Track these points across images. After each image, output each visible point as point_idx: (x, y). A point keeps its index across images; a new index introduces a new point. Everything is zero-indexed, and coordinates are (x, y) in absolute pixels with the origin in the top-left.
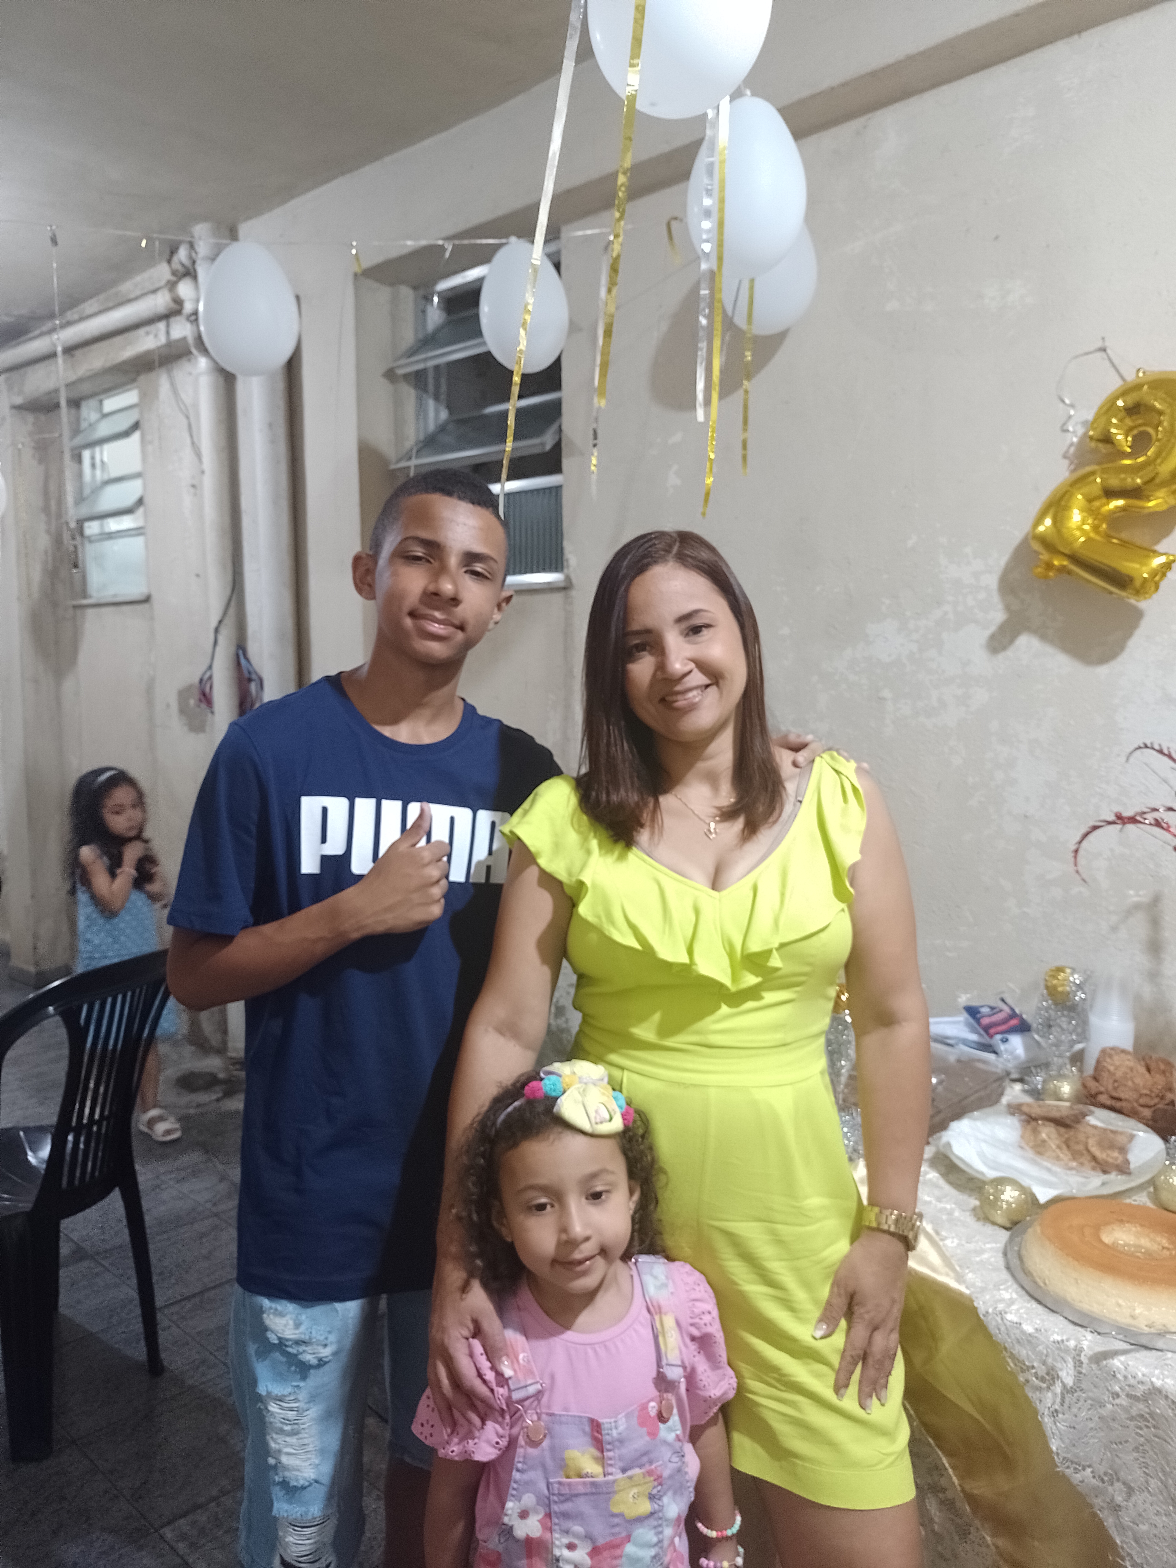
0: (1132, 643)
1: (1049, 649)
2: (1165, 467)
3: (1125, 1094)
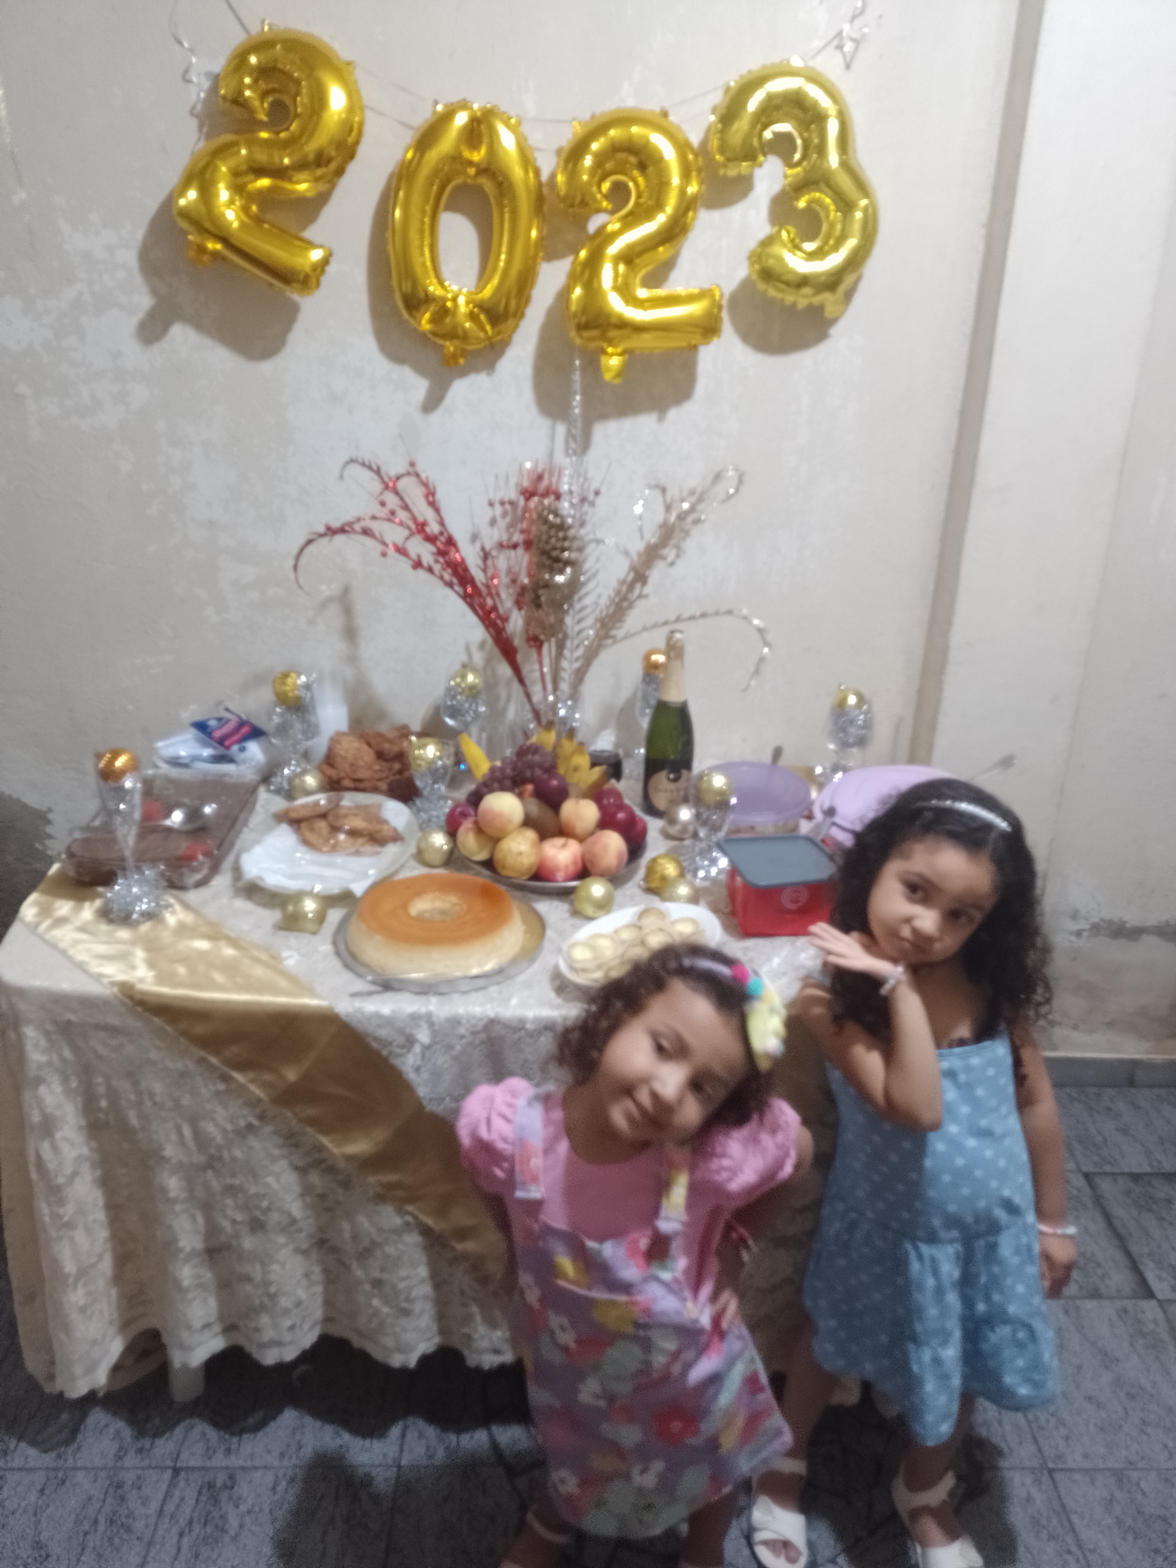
0: (292, 338)
1: (207, 341)
2: (311, 148)
3: (363, 774)
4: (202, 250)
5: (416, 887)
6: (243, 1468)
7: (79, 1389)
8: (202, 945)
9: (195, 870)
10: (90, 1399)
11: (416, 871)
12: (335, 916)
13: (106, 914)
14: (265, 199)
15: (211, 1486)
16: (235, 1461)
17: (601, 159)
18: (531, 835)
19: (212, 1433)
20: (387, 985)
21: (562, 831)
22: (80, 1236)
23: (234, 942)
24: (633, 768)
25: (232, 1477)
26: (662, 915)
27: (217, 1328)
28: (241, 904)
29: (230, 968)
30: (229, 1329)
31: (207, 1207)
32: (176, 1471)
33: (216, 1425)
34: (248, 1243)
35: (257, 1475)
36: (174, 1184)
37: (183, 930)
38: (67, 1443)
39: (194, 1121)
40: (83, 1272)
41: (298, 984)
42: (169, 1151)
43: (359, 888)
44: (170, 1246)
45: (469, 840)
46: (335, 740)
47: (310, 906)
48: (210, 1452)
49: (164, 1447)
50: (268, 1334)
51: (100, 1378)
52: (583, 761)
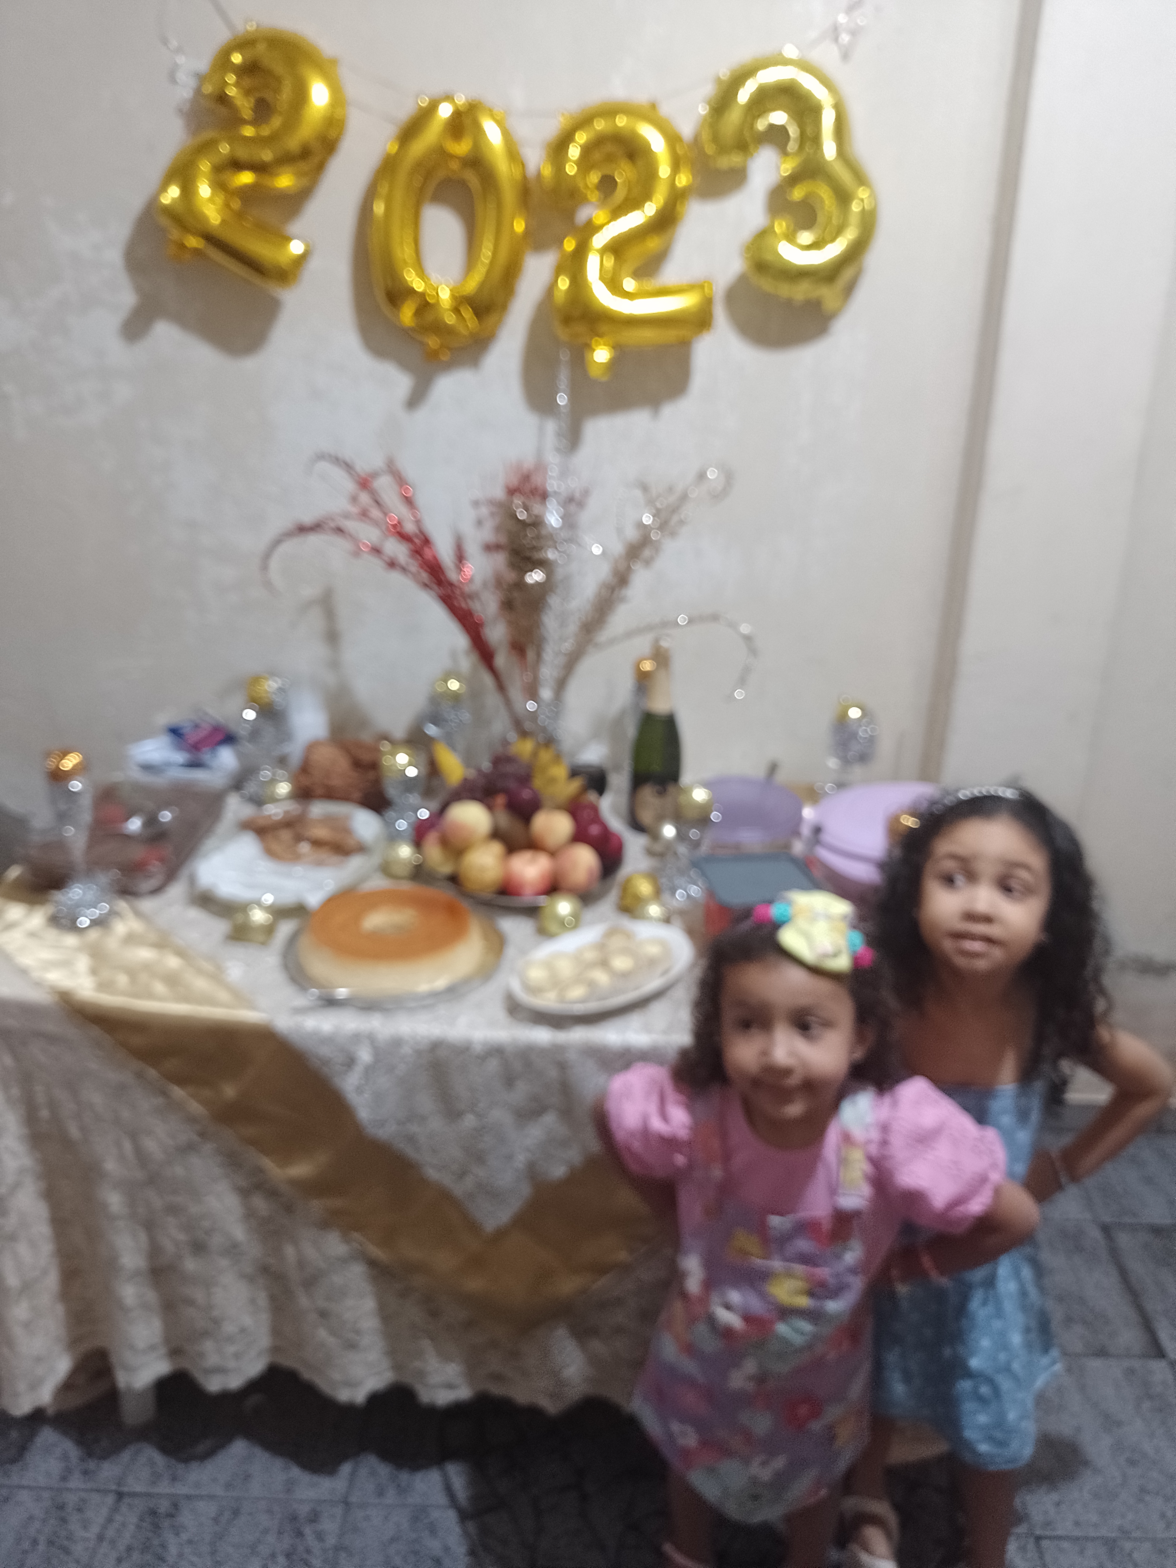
0: (274, 337)
1: (190, 341)
2: (293, 143)
3: (336, 782)
4: (182, 246)
5: (375, 900)
6: (189, 1497)
7: (22, 1407)
8: (145, 954)
9: (149, 876)
10: (37, 1417)
11: (378, 883)
12: (286, 928)
13: (55, 921)
14: (247, 195)
15: (153, 1513)
16: (181, 1489)
17: (587, 150)
18: (496, 849)
19: (159, 1459)
20: (330, 1003)
21: (533, 845)
22: (23, 1249)
23: (180, 953)
24: (619, 781)
25: (176, 1506)
26: (629, 935)
27: (163, 1351)
28: (195, 914)
29: (172, 980)
30: (175, 1352)
31: (150, 1225)
32: (120, 1496)
33: (165, 1450)
34: (190, 1265)
35: (201, 1505)
36: (114, 1200)
37: (130, 939)
38: (13, 1461)
39: (134, 1136)
40: (27, 1287)
41: (240, 998)
42: (111, 1166)
43: (314, 900)
44: (112, 1264)
45: (434, 853)
46: (312, 747)
47: (258, 916)
48: (156, 1478)
49: (108, 1471)
50: (212, 1359)
51: (45, 1396)
52: (560, 772)
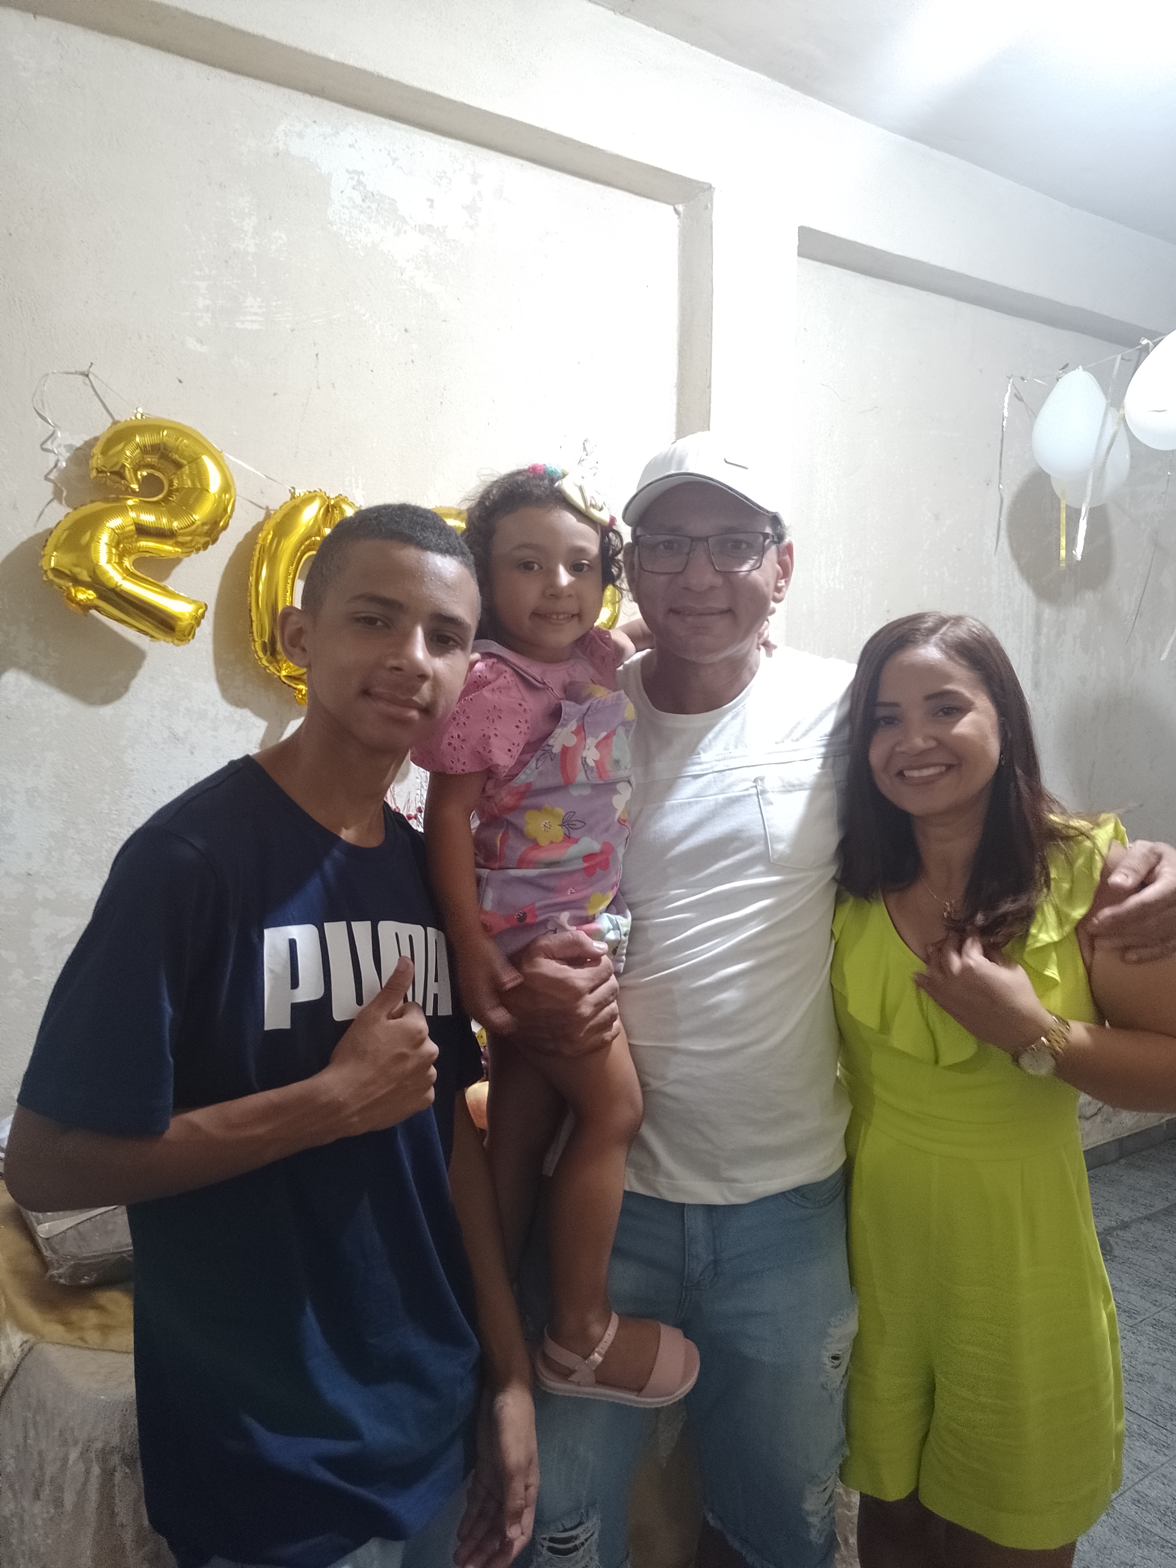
0: (135, 683)
1: (44, 688)
